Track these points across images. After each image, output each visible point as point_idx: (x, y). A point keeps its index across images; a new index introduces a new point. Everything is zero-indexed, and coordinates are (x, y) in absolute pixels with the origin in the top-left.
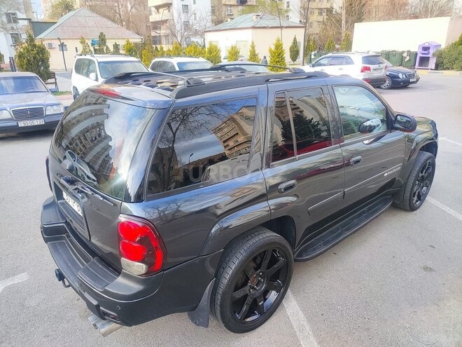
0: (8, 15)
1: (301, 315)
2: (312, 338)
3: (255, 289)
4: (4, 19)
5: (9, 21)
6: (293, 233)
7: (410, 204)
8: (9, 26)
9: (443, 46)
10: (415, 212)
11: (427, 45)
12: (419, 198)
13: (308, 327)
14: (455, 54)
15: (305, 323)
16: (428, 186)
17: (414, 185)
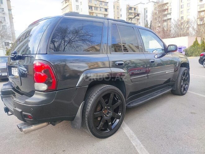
0: (5, 43)
1: (131, 131)
2: (137, 140)
3: (107, 116)
4: (4, 44)
5: (6, 45)
6: (125, 91)
7: (180, 90)
8: (5, 47)
9: (187, 47)
10: (183, 96)
11: (180, 47)
12: (184, 89)
13: (135, 136)
14: (192, 50)
15: (134, 135)
16: (188, 84)
17: (181, 82)
